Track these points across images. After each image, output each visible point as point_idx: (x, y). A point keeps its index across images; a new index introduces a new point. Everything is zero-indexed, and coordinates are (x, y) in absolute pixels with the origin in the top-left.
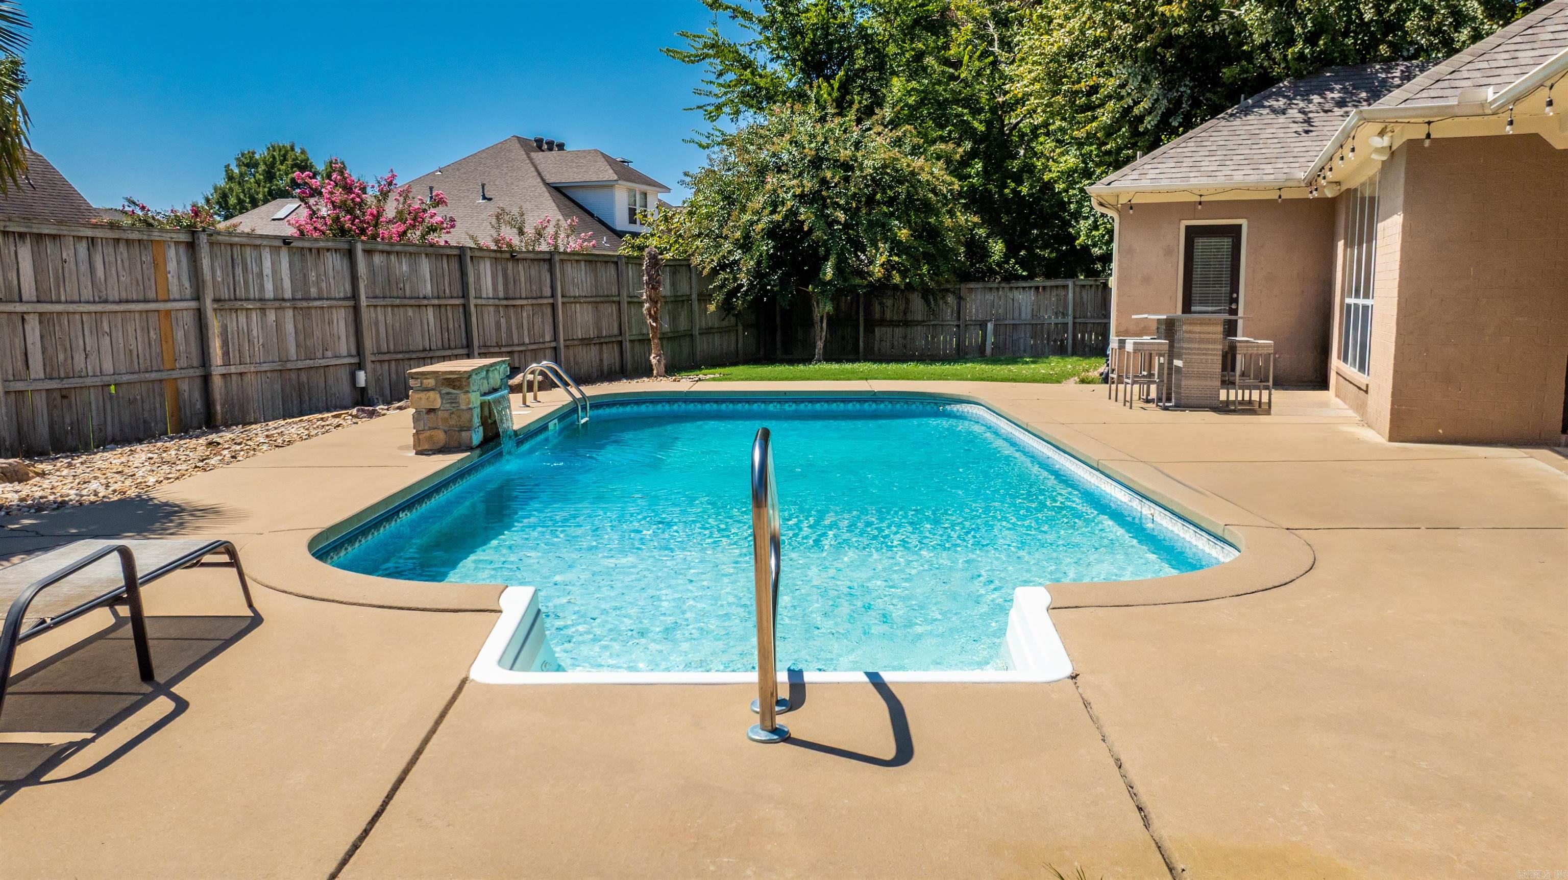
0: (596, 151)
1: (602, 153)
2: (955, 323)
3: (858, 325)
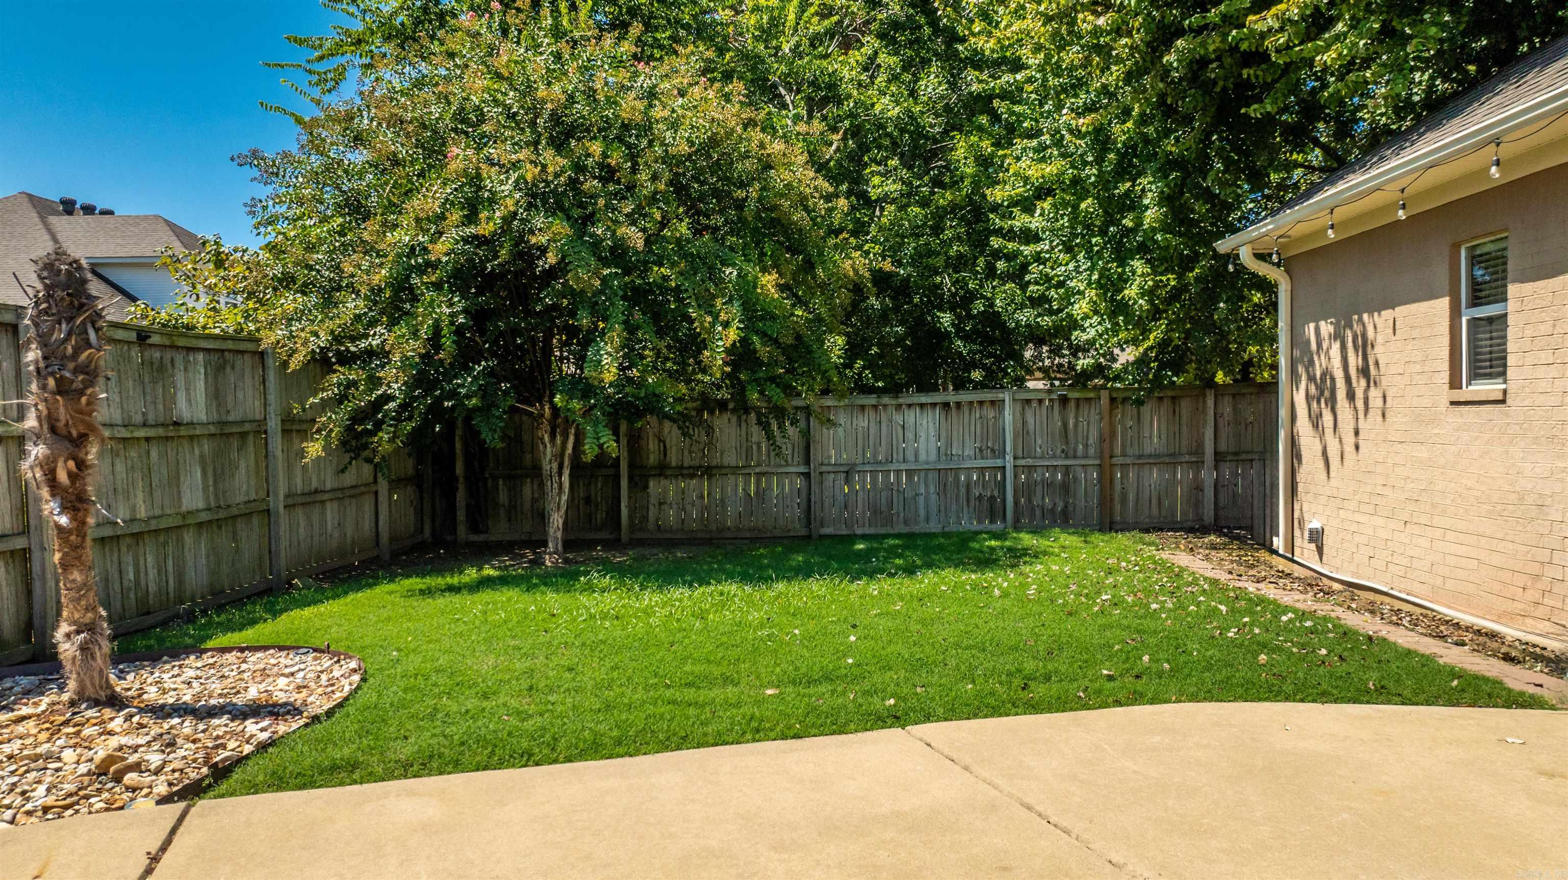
0: (157, 217)
1: (166, 221)
2: (802, 469)
3: (617, 478)
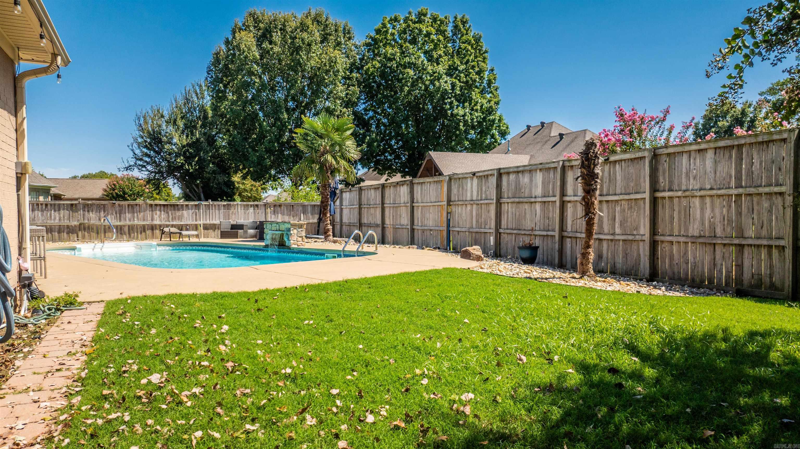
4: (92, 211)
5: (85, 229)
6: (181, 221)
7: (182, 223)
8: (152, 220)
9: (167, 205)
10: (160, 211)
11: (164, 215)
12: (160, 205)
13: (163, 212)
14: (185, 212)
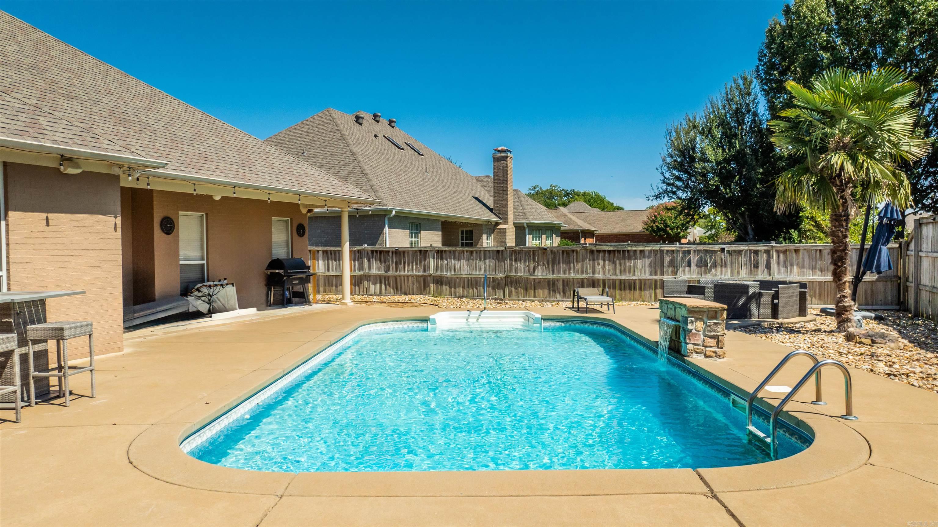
4: (520, 261)
5: (511, 283)
6: (634, 275)
7: (634, 278)
8: (593, 273)
9: (614, 251)
10: (604, 261)
11: (609, 266)
12: (604, 251)
13: (607, 262)
14: (639, 262)
